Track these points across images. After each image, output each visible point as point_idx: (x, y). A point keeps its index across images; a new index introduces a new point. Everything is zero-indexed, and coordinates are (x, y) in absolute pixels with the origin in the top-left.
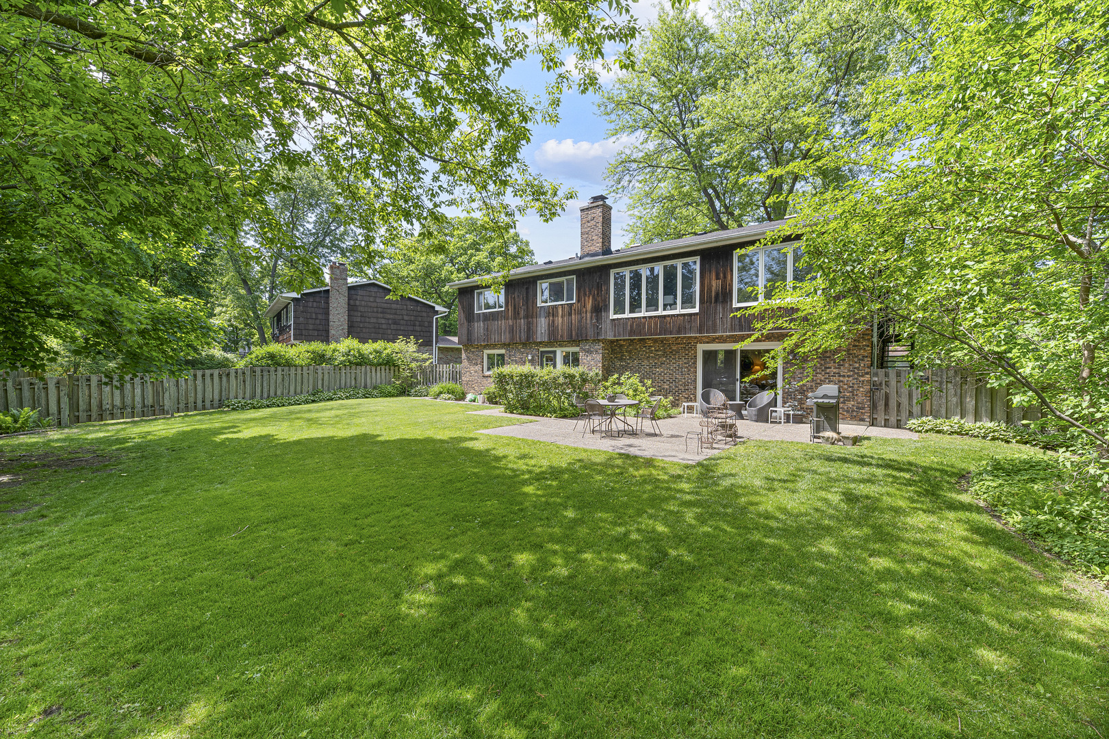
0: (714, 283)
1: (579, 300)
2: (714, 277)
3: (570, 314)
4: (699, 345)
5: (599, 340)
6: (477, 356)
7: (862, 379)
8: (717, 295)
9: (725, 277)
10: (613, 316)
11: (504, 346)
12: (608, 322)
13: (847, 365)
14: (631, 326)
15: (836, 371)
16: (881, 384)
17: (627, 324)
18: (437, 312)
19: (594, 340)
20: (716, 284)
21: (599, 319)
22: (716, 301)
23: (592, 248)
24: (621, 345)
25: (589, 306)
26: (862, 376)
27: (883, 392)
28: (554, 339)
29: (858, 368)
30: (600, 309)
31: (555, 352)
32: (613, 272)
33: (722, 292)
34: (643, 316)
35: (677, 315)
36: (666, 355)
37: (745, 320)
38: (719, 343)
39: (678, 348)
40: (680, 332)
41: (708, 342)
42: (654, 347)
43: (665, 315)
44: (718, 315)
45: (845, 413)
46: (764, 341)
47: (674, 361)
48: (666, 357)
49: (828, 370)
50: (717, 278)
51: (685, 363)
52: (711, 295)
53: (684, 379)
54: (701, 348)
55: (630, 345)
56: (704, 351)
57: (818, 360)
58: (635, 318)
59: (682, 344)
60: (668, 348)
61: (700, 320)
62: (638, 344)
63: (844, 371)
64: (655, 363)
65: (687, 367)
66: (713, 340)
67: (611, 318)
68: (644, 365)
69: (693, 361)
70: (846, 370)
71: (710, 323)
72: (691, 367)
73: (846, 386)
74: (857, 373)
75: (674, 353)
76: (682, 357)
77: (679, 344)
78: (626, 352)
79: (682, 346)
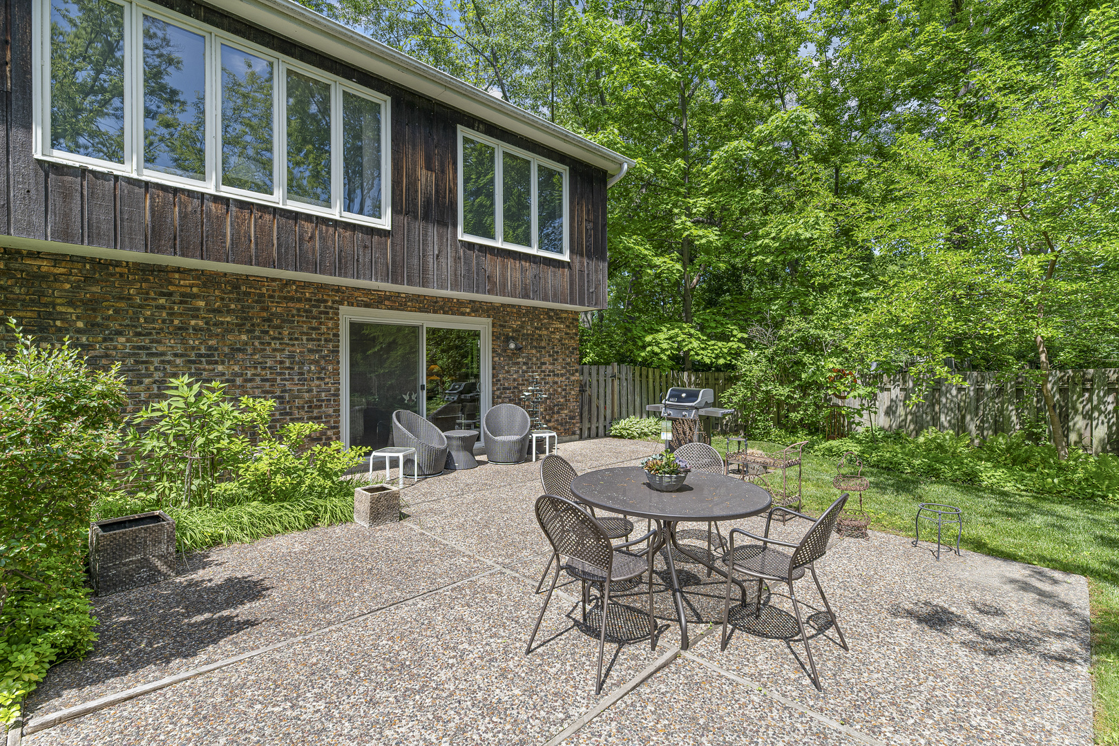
0: (422, 174)
4: (344, 309)
7: (573, 379)
9: (443, 171)
10: (47, 152)
13: (560, 360)
14: (160, 214)
15: (550, 367)
16: (586, 384)
17: (134, 201)
20: (424, 178)
22: (426, 215)
26: (573, 375)
27: (587, 394)
33: (437, 200)
34: (212, 191)
35: (336, 221)
36: (248, 326)
37: (478, 269)
38: (392, 308)
39: (288, 309)
40: (341, 270)
41: (367, 305)
42: (204, 298)
43: (297, 213)
44: (430, 245)
45: (559, 427)
46: (469, 314)
47: (276, 344)
48: (248, 332)
49: (544, 367)
50: (429, 167)
51: (310, 351)
52: (415, 198)
53: (310, 391)
54: (349, 314)
55: (88, 279)
56: (352, 325)
57: (534, 351)
58: (176, 191)
59: (299, 300)
60: (257, 307)
61: (393, 250)
62: (132, 283)
63: (558, 369)
64: (210, 348)
65: (316, 362)
66: (379, 300)
67: (38, 155)
68: (162, 354)
69: (330, 346)
70: (559, 368)
71: (416, 261)
72: (329, 362)
73: (559, 390)
74: (569, 371)
75: (276, 322)
76: (302, 333)
77: (292, 299)
78: (71, 303)
79: (301, 306)
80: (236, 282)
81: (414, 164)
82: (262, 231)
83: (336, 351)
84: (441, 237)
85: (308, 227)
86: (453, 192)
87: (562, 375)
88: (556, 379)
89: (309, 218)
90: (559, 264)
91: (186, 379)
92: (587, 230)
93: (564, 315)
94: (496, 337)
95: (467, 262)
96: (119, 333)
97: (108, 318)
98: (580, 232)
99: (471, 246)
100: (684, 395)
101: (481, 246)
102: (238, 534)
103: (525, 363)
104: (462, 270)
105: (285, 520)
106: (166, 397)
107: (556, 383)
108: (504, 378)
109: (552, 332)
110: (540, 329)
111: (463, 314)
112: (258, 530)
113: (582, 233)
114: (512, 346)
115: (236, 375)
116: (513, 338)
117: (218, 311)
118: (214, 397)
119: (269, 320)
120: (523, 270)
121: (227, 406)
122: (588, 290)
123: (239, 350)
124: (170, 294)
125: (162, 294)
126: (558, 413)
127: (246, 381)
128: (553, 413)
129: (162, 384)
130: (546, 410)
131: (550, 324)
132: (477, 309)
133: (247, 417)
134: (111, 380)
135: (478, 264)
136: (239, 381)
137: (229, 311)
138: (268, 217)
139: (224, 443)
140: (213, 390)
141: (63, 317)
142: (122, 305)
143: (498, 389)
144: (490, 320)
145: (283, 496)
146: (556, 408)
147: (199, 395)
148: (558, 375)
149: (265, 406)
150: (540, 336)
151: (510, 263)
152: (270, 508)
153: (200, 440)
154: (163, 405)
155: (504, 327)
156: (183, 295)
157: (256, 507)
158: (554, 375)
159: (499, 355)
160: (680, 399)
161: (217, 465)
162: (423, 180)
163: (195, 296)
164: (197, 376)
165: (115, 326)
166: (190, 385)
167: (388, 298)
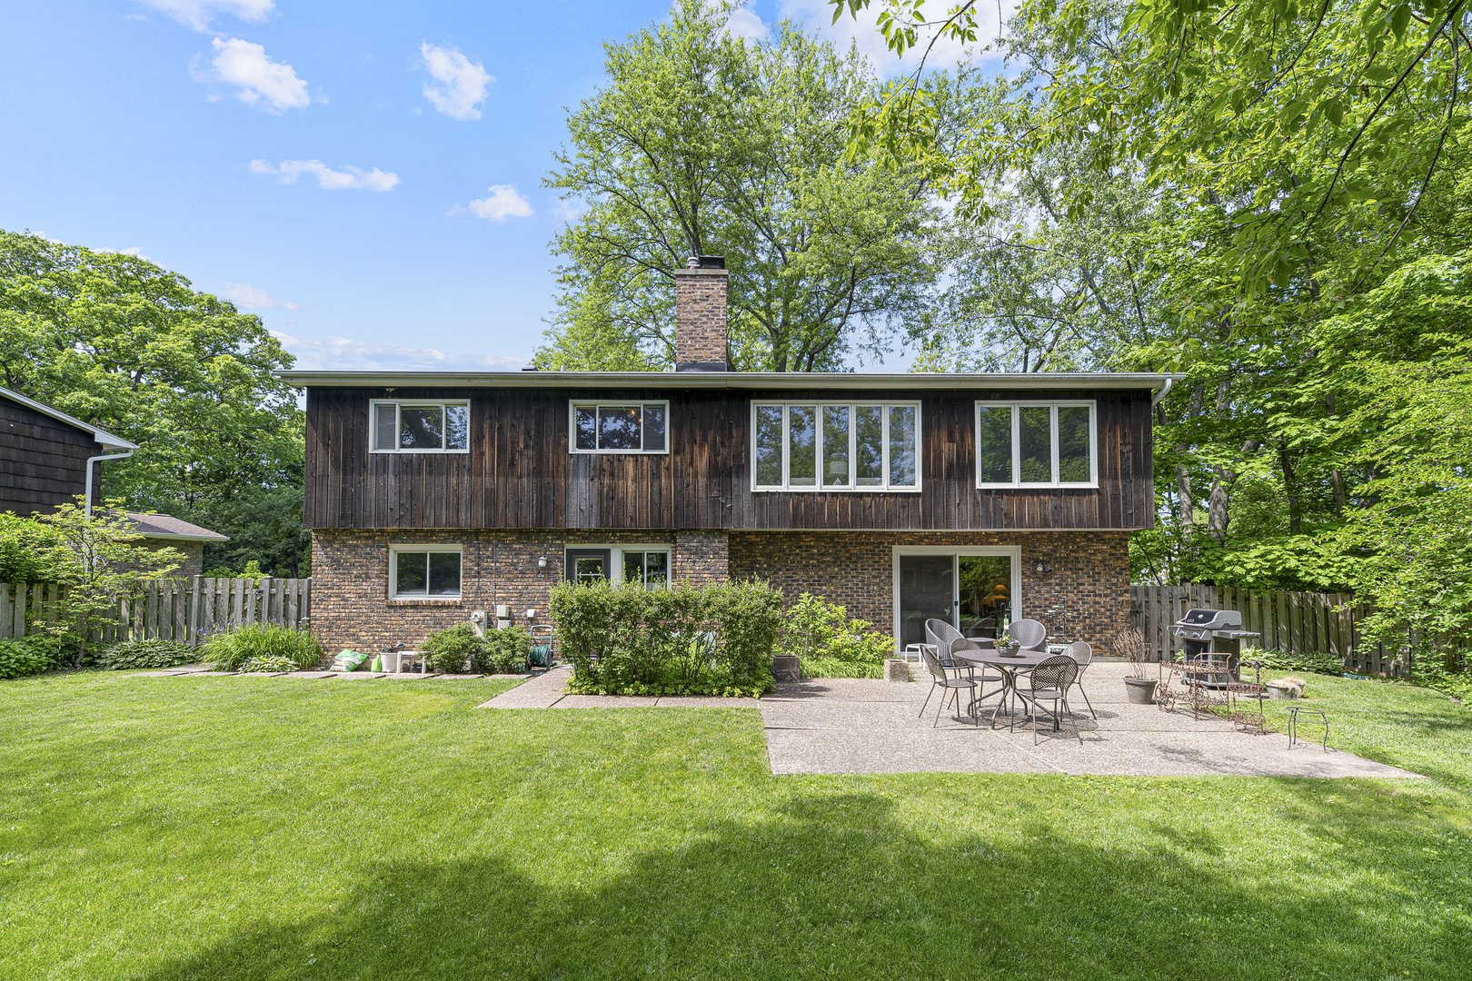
0: (945, 447)
1: (677, 450)
2: (944, 437)
3: (656, 476)
4: (895, 548)
5: (721, 532)
6: (369, 556)
7: (1120, 599)
8: (950, 466)
9: (963, 440)
10: (755, 488)
11: (458, 534)
12: (746, 497)
13: (1103, 580)
14: (796, 508)
15: (1090, 588)
16: (1141, 604)
17: (786, 504)
18: (98, 448)
19: (709, 532)
20: (948, 449)
21: (726, 490)
22: (949, 476)
23: (703, 353)
24: (751, 544)
25: (702, 463)
26: (1121, 595)
27: (1143, 615)
28: (612, 526)
29: (1115, 585)
30: (729, 471)
31: (607, 553)
32: (754, 405)
33: (958, 462)
34: (819, 491)
35: (885, 494)
36: (838, 563)
37: (995, 509)
38: (930, 544)
39: (860, 550)
40: (889, 525)
41: (911, 543)
42: (817, 548)
43: (862, 493)
44: (953, 498)
45: (1103, 646)
46: (997, 543)
47: (854, 574)
48: (839, 566)
49: (1081, 587)
50: (951, 440)
51: (874, 577)
52: (940, 466)
53: (874, 603)
54: (899, 551)
55: (769, 543)
56: (902, 558)
57: (1069, 573)
58: (803, 494)
59: (867, 544)
60: (843, 550)
61: (923, 505)
62: (785, 542)
63: (1100, 588)
64: (819, 576)
65: (877, 584)
66: (920, 540)
67: (752, 490)
68: (798, 580)
69: (887, 573)
70: (1102, 588)
71: (941, 511)
72: (885, 584)
73: (1103, 610)
74: (1116, 592)
75: (854, 559)
76: (869, 566)
77: (862, 544)
78: (762, 556)
79: (868, 547)
80: (832, 536)
81: (939, 441)
82: (844, 507)
83: (890, 577)
84: (961, 489)
85: (868, 500)
86: (972, 454)
87: (1106, 596)
88: (1097, 599)
89: (868, 494)
90: (1087, 492)
91: (807, 594)
92: (1122, 453)
93: (1107, 536)
94: (1025, 561)
95: (985, 505)
96: (780, 570)
97: (775, 562)
98: (1113, 458)
99: (988, 492)
100: (1201, 616)
101: (997, 490)
102: (826, 674)
103: (1057, 584)
104: (981, 512)
105: (848, 671)
106: (798, 603)
107: (1099, 603)
108: (1034, 597)
109: (1091, 554)
110: (1077, 552)
111: (991, 544)
112: (835, 673)
113: (1115, 458)
114: (1040, 569)
115: (832, 592)
116: (1043, 562)
117: (823, 555)
118: (819, 604)
119: (850, 558)
120: (1043, 504)
121: (824, 609)
122: (1125, 512)
123: (834, 577)
124: (801, 547)
125: (798, 547)
126: (1101, 632)
127: (838, 596)
128: (1095, 632)
129: (797, 596)
130: (1083, 629)
131: (1088, 546)
132: (1004, 539)
133: (834, 615)
134: (779, 593)
135: (994, 505)
136: (834, 595)
137: (829, 554)
138: (846, 499)
139: (821, 628)
140: (819, 600)
141: (759, 562)
142: (781, 554)
143: (1028, 607)
144: (1019, 547)
145: (847, 658)
146: (1098, 628)
147: (812, 602)
148: (1100, 595)
149: (841, 609)
150: (1077, 558)
151: (1027, 499)
152: (842, 663)
153: (811, 626)
154: (797, 607)
155: (1034, 552)
156: (807, 547)
157: (835, 661)
158: (1095, 595)
159: (1028, 577)
160: (1198, 621)
161: (819, 639)
162: (947, 451)
163: (812, 547)
164: (813, 592)
165: (778, 566)
166: (809, 597)
167: (927, 537)
